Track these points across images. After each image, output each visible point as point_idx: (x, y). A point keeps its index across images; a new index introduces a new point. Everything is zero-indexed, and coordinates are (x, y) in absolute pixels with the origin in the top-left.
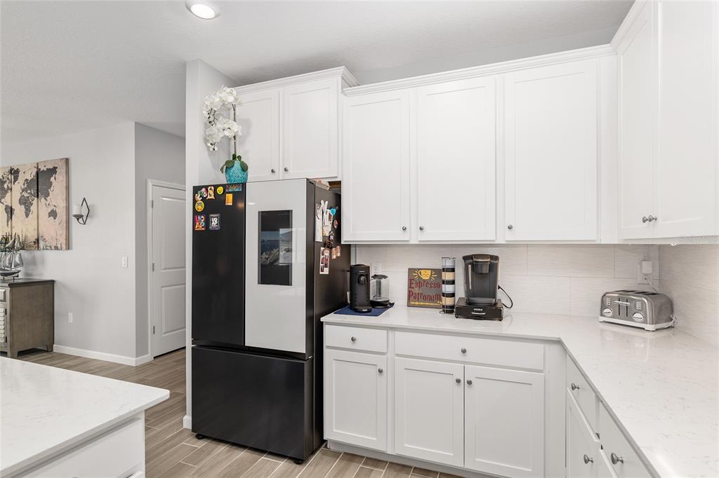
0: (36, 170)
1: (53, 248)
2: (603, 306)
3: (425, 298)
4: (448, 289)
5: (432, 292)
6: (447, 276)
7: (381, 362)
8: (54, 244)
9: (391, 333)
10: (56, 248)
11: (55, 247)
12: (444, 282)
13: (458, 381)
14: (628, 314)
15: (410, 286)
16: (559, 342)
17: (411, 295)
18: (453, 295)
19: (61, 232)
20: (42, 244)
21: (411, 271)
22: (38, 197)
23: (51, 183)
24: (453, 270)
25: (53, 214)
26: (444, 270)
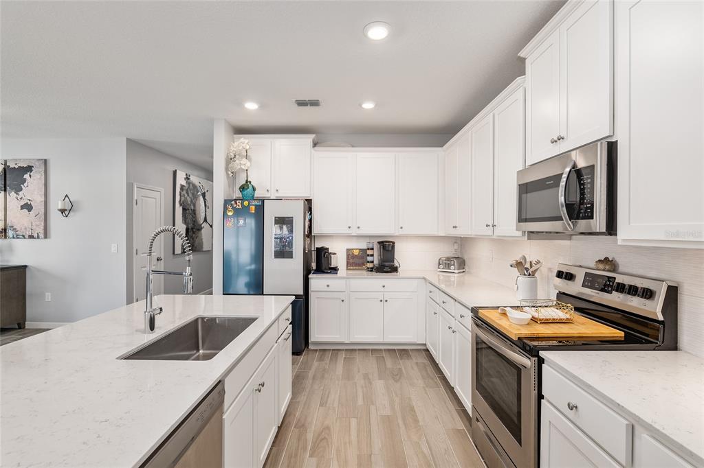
0: (3, 166)
1: (27, 237)
2: (439, 264)
3: (357, 265)
4: (370, 259)
5: (361, 261)
6: (370, 252)
7: (342, 296)
8: (29, 233)
9: (348, 280)
10: (31, 237)
11: (29, 236)
12: (368, 255)
13: (381, 301)
14: (448, 266)
15: (348, 258)
16: (424, 278)
17: (348, 264)
18: (373, 262)
19: (38, 223)
20: (10, 233)
21: (348, 250)
22: (5, 190)
23: (25, 181)
24: (373, 249)
25: (28, 207)
26: (368, 249)
